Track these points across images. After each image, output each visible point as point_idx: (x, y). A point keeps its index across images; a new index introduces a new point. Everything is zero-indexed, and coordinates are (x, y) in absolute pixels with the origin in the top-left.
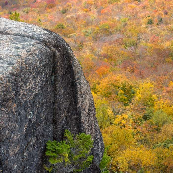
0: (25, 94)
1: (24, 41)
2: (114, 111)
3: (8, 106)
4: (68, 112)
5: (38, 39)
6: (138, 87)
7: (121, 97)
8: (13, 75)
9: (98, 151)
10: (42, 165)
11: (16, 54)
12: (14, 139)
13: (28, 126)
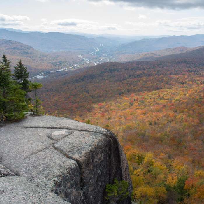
0: (96, 161)
1: (96, 135)
2: (133, 168)
3: (89, 166)
4: (116, 170)
5: (102, 134)
6: (145, 156)
7: (137, 161)
8: (91, 151)
9: (130, 189)
10: (103, 196)
11: (92, 141)
12: (91, 183)
13: (97, 177)
